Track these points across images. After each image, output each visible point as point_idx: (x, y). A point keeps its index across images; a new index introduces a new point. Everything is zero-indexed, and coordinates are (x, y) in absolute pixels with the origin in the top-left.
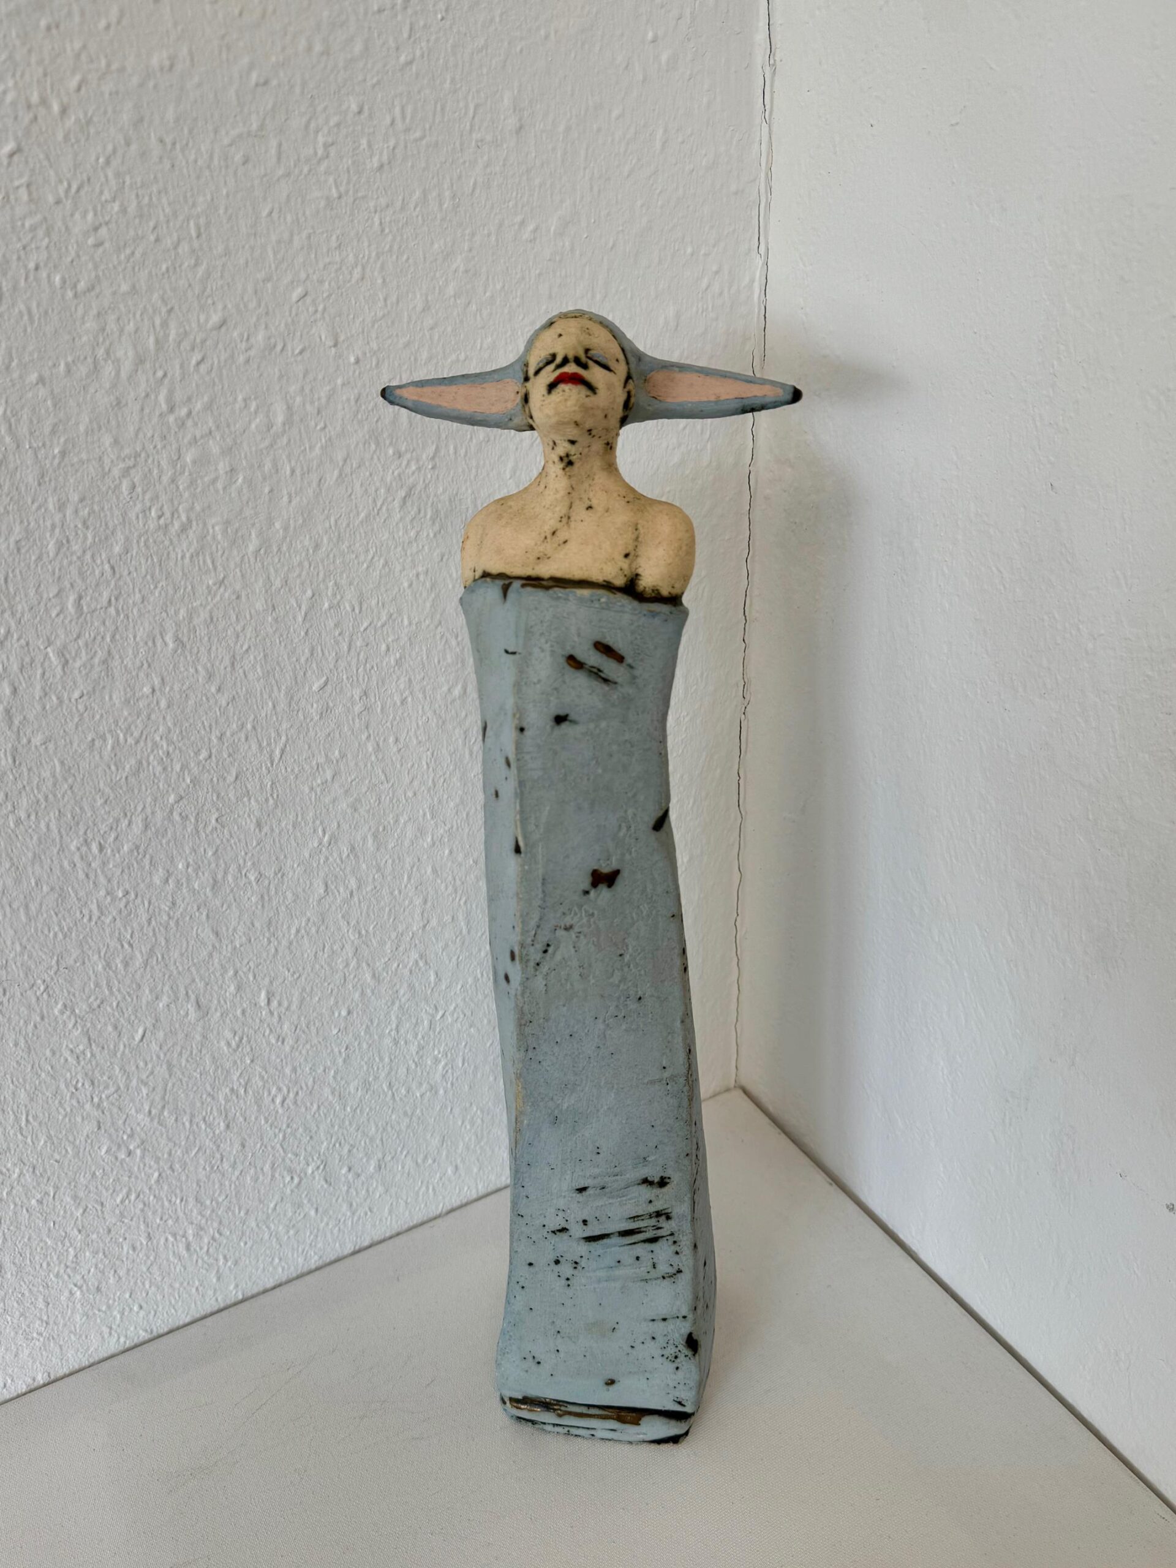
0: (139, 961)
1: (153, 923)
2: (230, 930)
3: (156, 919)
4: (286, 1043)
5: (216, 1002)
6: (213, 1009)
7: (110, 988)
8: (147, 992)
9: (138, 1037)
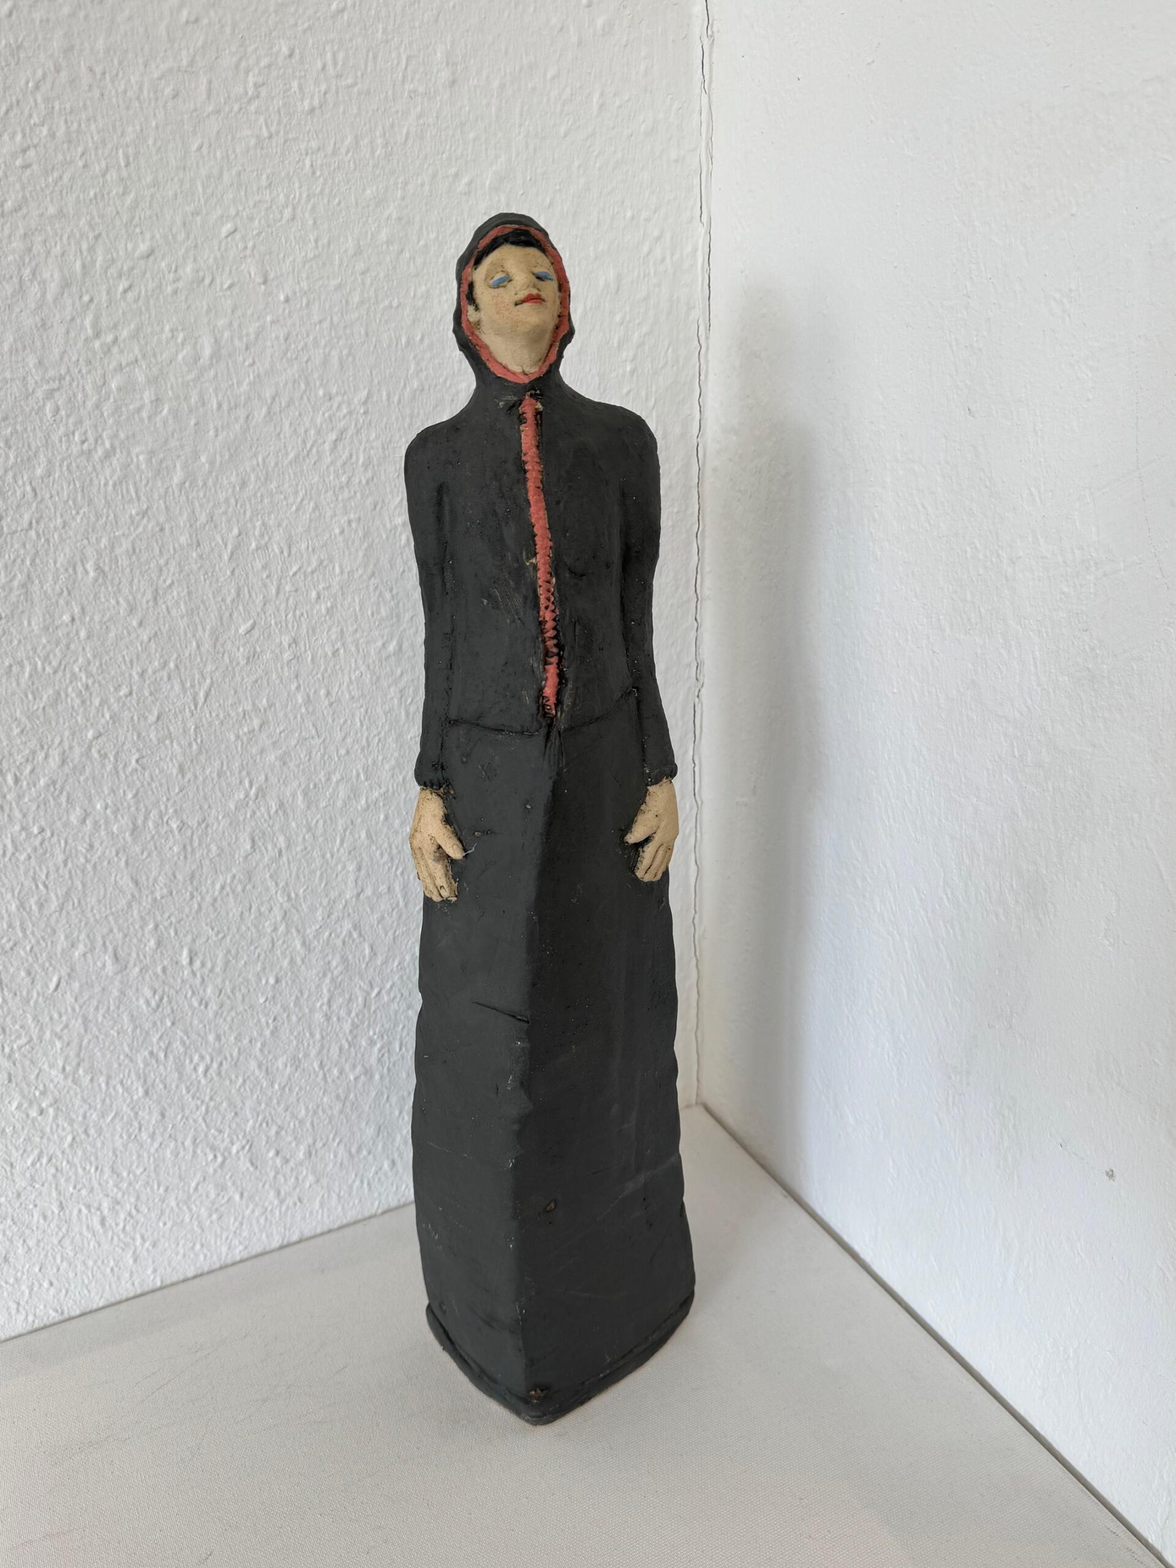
0: (54, 904)
1: (70, 865)
2: (151, 880)
3: (72, 862)
4: (209, 1007)
5: (134, 955)
6: (132, 962)
7: (24, 930)
8: (62, 938)
9: (52, 986)
